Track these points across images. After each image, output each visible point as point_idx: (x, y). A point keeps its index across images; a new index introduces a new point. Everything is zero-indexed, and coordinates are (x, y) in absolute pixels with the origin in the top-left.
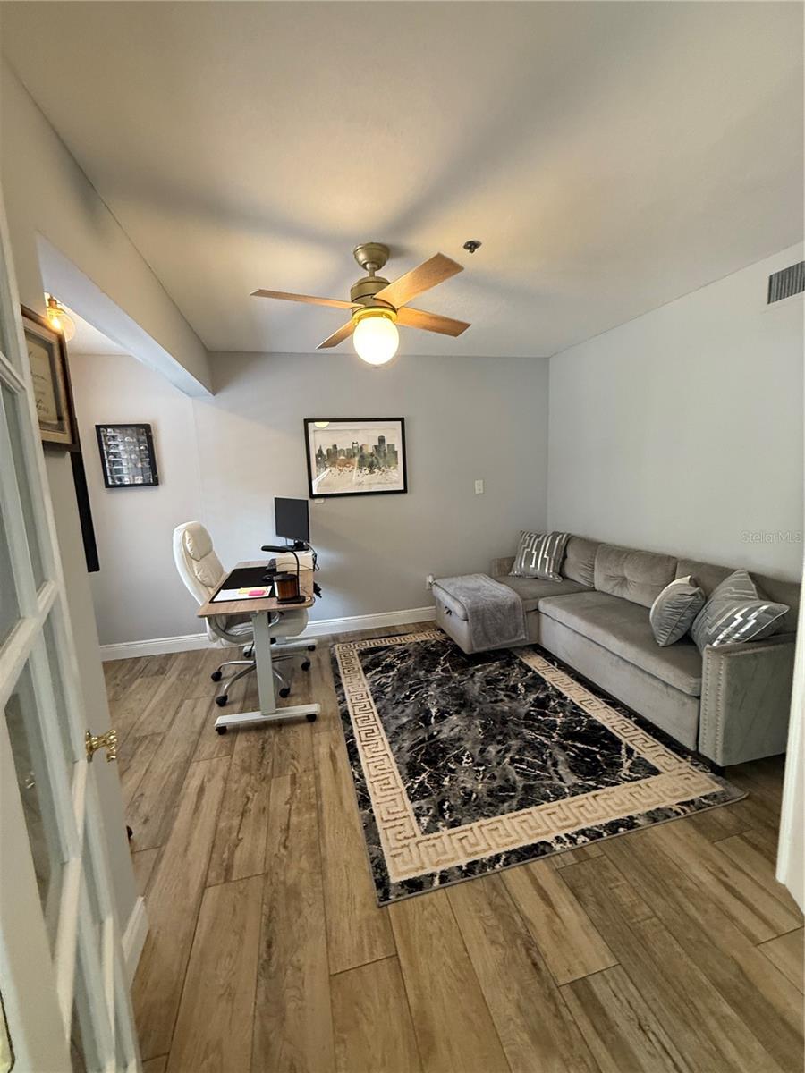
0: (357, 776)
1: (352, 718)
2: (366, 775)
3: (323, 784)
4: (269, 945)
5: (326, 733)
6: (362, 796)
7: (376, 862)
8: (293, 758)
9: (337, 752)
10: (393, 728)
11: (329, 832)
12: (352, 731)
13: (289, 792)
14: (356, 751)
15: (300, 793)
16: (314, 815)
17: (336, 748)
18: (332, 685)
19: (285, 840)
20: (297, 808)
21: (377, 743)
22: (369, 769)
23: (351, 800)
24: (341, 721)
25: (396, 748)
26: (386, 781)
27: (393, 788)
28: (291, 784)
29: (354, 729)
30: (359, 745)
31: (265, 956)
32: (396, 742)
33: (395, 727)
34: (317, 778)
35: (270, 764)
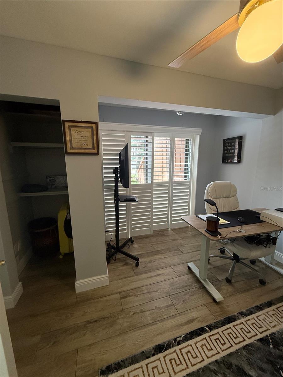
0: (178, 340)
1: (231, 325)
2: (180, 346)
3: (170, 321)
4: (95, 321)
5: (209, 312)
6: (164, 346)
7: (122, 363)
8: (183, 301)
9: (196, 322)
10: (234, 361)
11: (140, 332)
12: (217, 328)
13: (162, 306)
14: (199, 335)
15: (162, 311)
16: (150, 322)
17: (198, 322)
18: (258, 303)
19: (137, 313)
20: (154, 313)
21: (212, 349)
22: (202, 340)
23: (160, 340)
24: (223, 318)
25: (212, 367)
26: (178, 362)
27: (173, 369)
28: (167, 305)
29: (220, 329)
30: (206, 335)
31: (92, 321)
32: (219, 366)
33: (237, 363)
34: (174, 316)
35: (178, 292)
